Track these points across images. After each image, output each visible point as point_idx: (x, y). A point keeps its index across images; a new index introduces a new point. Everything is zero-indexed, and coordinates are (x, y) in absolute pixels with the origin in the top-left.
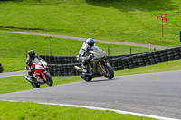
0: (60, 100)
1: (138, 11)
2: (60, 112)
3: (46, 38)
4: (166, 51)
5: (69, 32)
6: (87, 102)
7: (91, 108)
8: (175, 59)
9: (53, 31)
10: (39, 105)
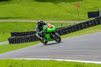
0: (24, 56)
1: (63, 3)
2: (24, 63)
3: (14, 22)
4: (81, 24)
5: (26, 18)
6: (39, 56)
7: (42, 59)
8: (86, 28)
9: (17, 18)
10: (13, 60)
